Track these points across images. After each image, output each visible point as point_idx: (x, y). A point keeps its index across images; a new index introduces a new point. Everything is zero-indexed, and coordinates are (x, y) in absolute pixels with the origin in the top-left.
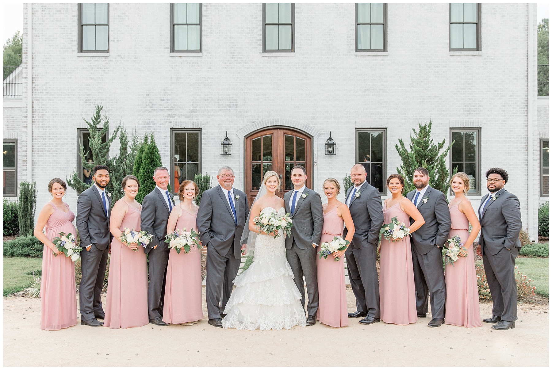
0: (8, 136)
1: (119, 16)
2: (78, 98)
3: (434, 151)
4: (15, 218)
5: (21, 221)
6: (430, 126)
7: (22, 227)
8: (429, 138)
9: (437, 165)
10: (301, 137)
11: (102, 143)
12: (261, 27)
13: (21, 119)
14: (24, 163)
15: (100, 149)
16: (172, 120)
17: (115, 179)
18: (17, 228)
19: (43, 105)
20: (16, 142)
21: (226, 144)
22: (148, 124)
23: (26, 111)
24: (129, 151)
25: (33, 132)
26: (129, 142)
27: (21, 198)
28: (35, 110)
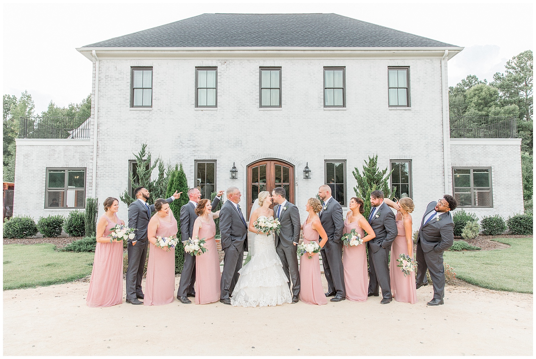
0: (80, 166)
1: (159, 82)
2: (130, 138)
3: (380, 175)
4: (83, 224)
5: (86, 226)
6: (377, 159)
7: (88, 230)
8: (376, 167)
9: (382, 186)
10: (286, 166)
11: (146, 171)
12: (258, 90)
13: (89, 154)
14: (90, 185)
15: (144, 174)
16: (196, 154)
17: (155, 195)
18: (84, 231)
19: (105, 144)
20: (85, 170)
21: (234, 171)
22: (179, 157)
23: (93, 148)
24: (165, 176)
25: (97, 162)
26: (165, 169)
27: (87, 209)
28: (99, 147)
